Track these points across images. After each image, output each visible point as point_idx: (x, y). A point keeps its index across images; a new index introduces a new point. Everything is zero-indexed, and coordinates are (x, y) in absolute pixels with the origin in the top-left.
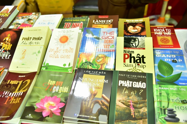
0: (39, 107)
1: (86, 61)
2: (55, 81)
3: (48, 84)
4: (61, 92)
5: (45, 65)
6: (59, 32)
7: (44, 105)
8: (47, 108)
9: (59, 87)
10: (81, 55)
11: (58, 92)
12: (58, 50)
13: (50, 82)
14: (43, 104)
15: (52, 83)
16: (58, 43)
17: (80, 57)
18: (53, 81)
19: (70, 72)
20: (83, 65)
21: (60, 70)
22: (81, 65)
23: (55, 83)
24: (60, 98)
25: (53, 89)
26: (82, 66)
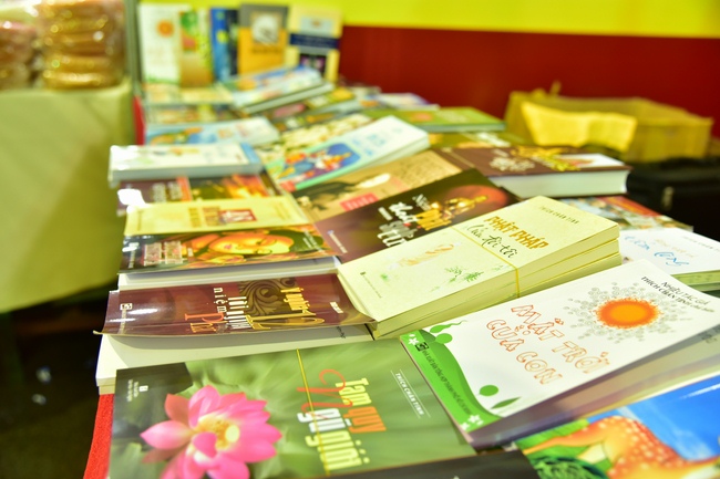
0: (194, 400)
1: (602, 468)
2: (369, 401)
3: (339, 385)
4: (315, 448)
5: (435, 335)
6: (647, 280)
7: (209, 412)
8: (196, 429)
9: (343, 425)
10: (618, 422)
11: (313, 435)
12: (551, 329)
13: (353, 387)
14: (218, 405)
15: (356, 393)
16: (586, 311)
17: (602, 425)
18: (366, 395)
19: (464, 427)
20: (565, 465)
21: (450, 389)
22: (553, 453)
23: (354, 404)
24: (273, 453)
25: (317, 412)
26: (548, 463)
